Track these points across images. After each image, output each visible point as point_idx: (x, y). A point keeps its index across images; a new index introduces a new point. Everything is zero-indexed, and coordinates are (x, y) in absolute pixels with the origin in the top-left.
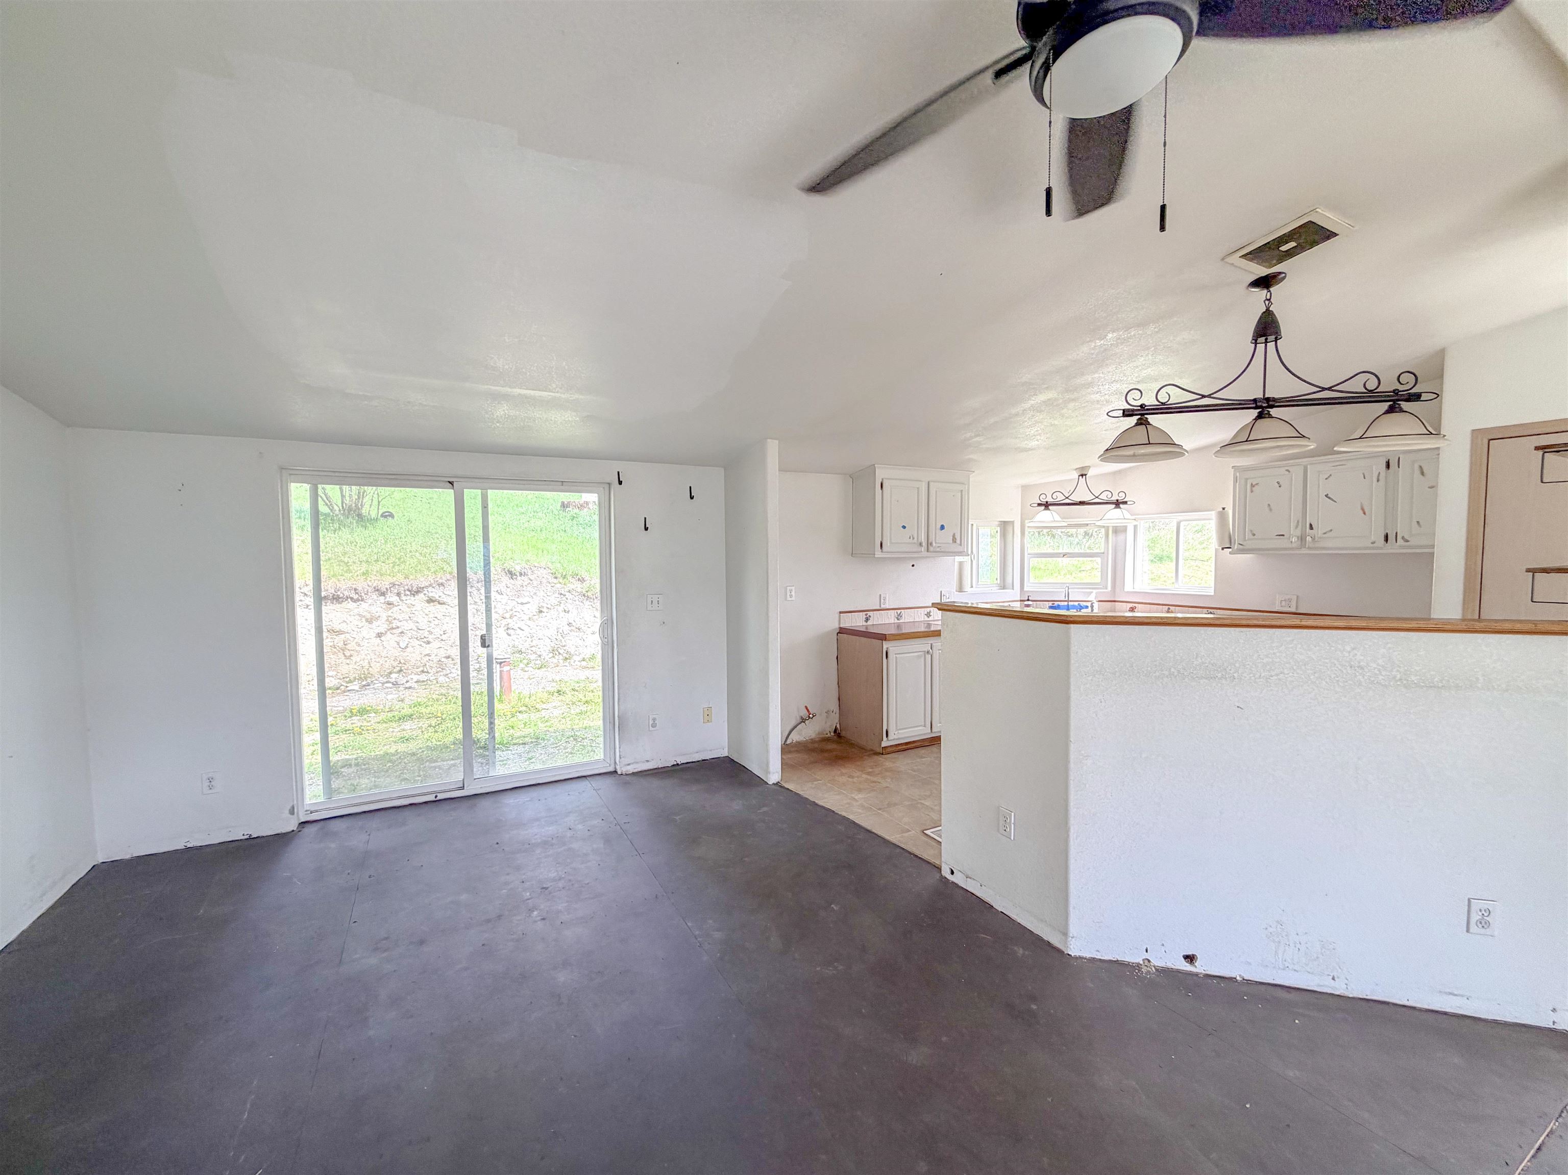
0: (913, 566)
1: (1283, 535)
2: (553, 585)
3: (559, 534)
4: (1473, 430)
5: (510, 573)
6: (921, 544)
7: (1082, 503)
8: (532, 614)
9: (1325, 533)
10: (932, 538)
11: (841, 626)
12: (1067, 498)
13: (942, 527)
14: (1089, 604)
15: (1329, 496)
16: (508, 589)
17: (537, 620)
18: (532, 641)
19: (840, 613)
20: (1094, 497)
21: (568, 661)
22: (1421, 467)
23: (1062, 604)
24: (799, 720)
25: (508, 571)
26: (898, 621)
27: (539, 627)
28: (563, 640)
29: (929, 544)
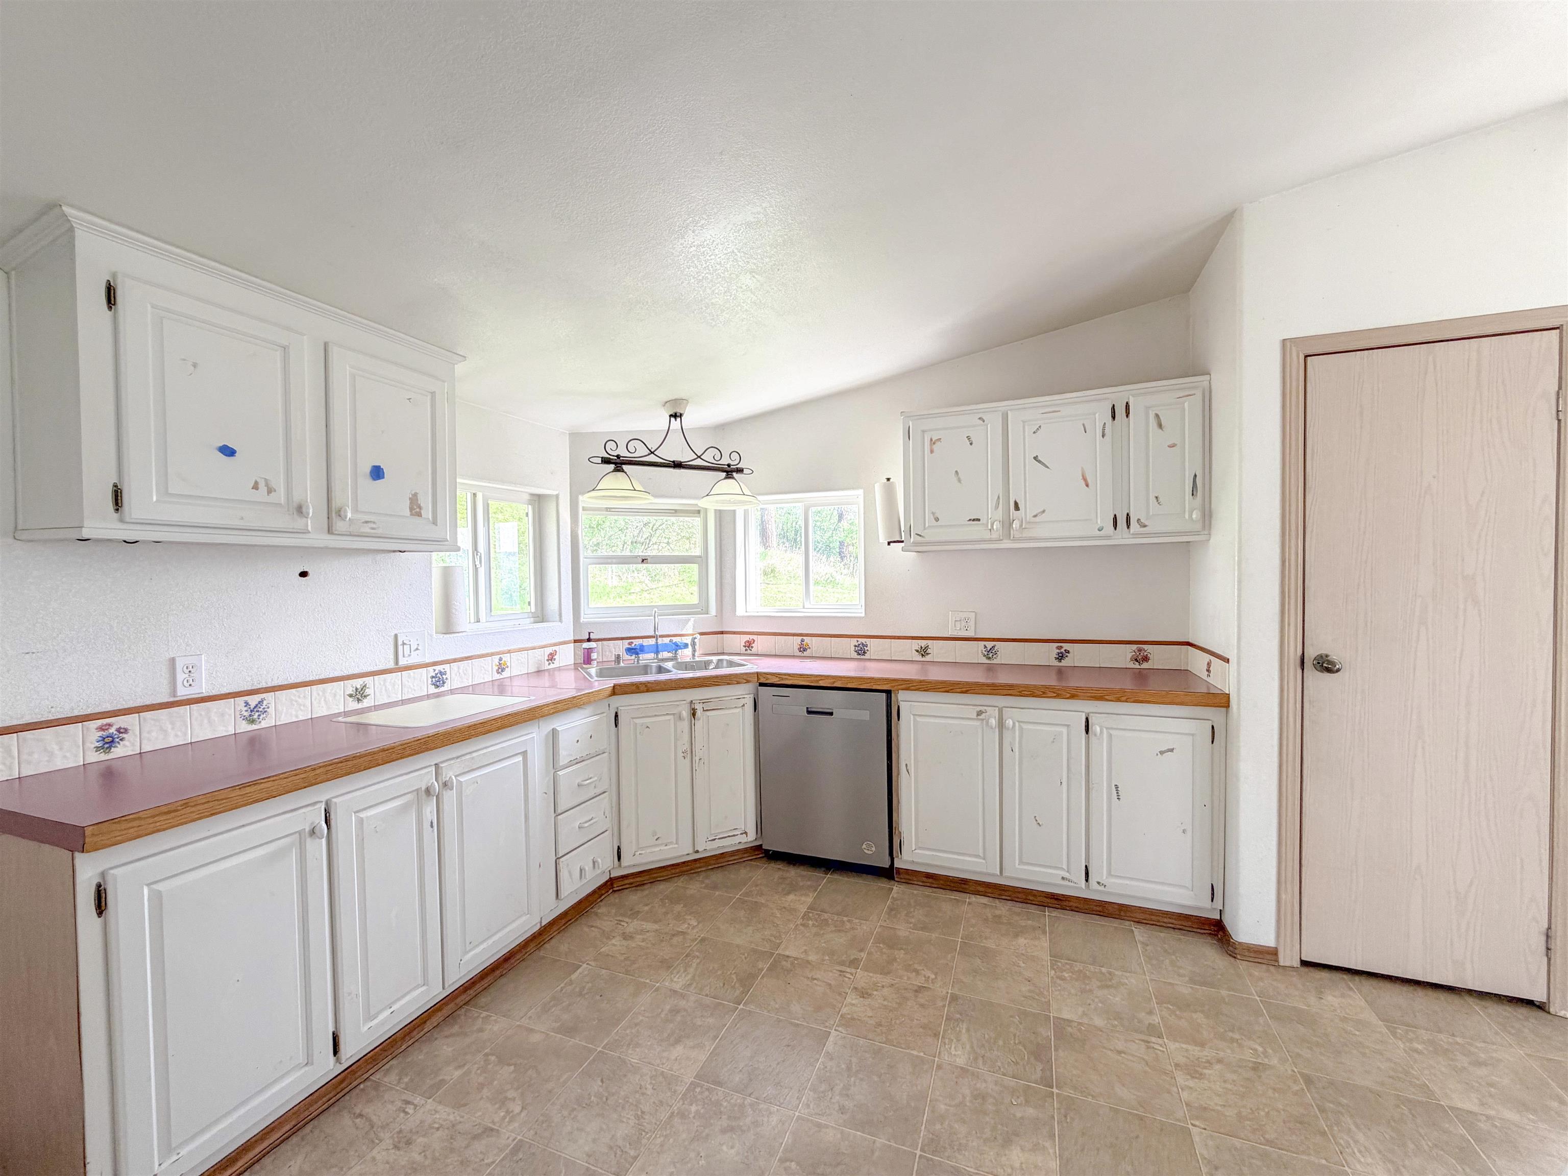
0: (304, 574)
1: (979, 520)
4: (1284, 340)
6: (300, 510)
7: (677, 465)
9: (1035, 516)
10: (343, 496)
12: (652, 453)
13: (377, 473)
14: (688, 640)
15: (1040, 458)
20: (696, 457)
22: (1157, 416)
23: (646, 642)
26: (254, 727)
29: (333, 513)
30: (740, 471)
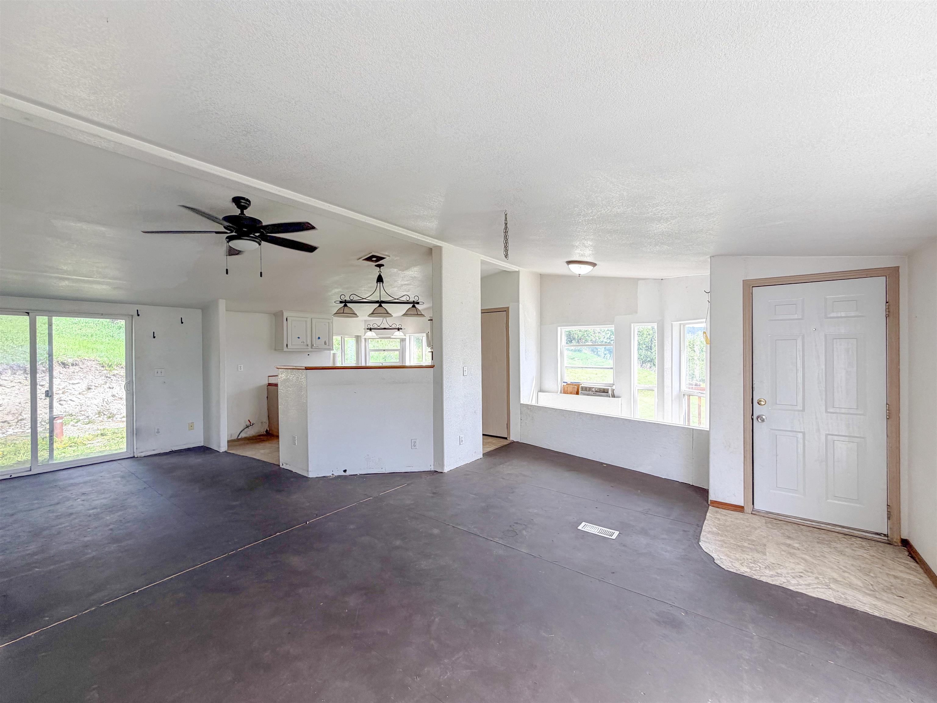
0: (309, 355)
2: (100, 371)
3: (107, 338)
5: (63, 364)
6: (308, 345)
7: (385, 329)
8: (82, 390)
10: (314, 343)
11: (269, 383)
12: (379, 326)
13: (319, 338)
16: (61, 375)
17: (86, 394)
18: (81, 408)
19: (269, 376)
20: (390, 326)
21: (112, 418)
24: (245, 426)
25: (62, 363)
27: (88, 399)
28: (108, 406)
29: (312, 345)
30: (401, 329)
